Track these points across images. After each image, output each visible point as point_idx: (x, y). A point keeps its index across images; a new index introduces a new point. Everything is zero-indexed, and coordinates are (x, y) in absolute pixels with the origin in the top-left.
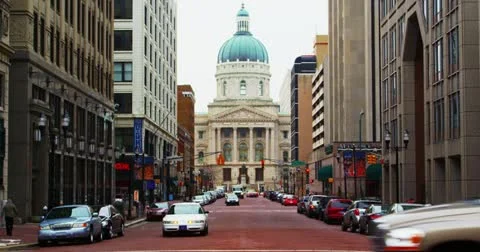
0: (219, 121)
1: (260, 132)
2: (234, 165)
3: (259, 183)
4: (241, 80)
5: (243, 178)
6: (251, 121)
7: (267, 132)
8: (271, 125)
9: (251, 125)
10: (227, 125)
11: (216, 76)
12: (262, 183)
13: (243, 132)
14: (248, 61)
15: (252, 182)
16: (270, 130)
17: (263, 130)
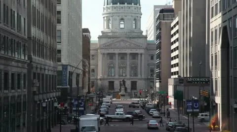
0: (106, 49)
1: (134, 56)
2: (116, 79)
3: (133, 91)
4: (120, 17)
5: (123, 89)
6: (128, 48)
7: (139, 56)
8: (142, 51)
9: (128, 51)
10: (111, 51)
11: (103, 14)
12: (135, 91)
13: (123, 56)
14: (126, 5)
15: (129, 90)
16: (141, 54)
17: (137, 54)
